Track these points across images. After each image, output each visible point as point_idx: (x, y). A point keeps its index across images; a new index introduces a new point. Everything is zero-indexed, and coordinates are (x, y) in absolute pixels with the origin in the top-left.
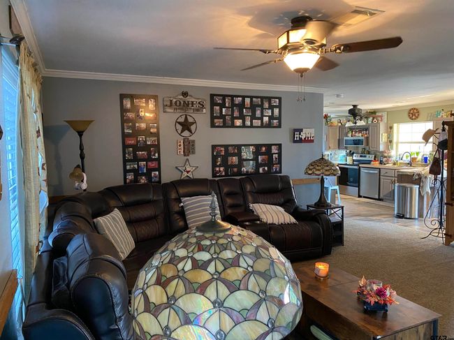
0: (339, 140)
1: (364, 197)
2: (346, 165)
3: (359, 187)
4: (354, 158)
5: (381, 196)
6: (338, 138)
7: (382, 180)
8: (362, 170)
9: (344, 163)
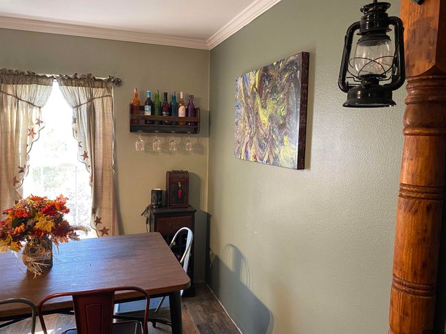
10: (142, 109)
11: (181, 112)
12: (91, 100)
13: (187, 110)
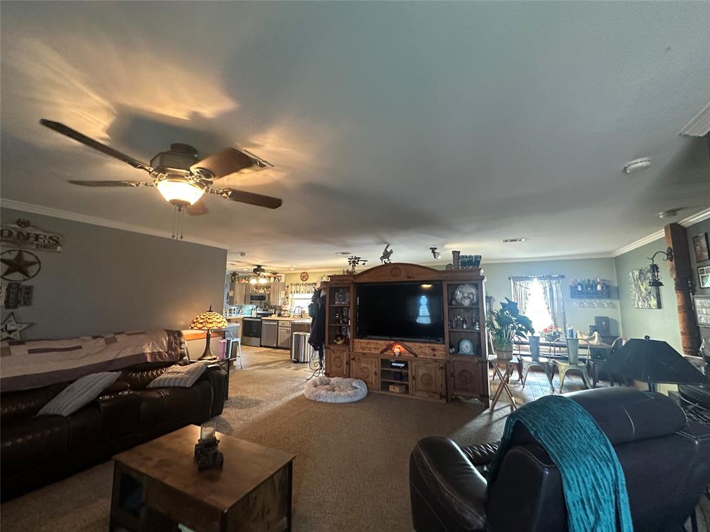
0: (245, 296)
1: (265, 347)
2: (251, 318)
3: (260, 337)
4: (258, 312)
5: (279, 345)
6: (244, 293)
7: (279, 330)
8: (264, 322)
9: (250, 316)
10: (577, 287)
11: (599, 288)
12: (551, 285)
13: (602, 287)
